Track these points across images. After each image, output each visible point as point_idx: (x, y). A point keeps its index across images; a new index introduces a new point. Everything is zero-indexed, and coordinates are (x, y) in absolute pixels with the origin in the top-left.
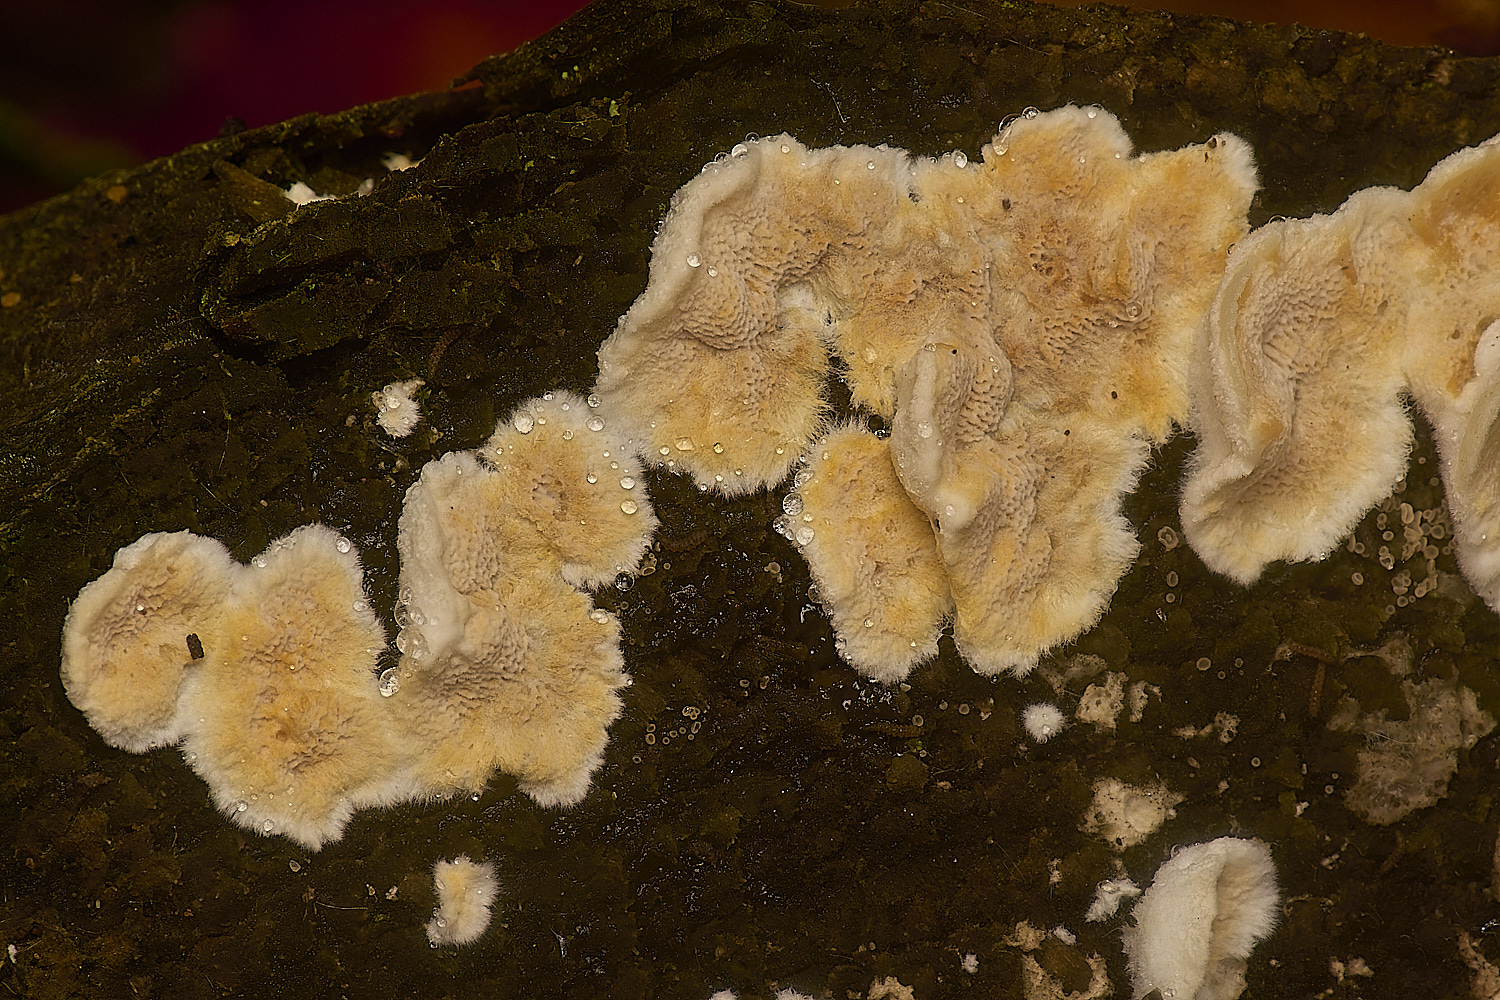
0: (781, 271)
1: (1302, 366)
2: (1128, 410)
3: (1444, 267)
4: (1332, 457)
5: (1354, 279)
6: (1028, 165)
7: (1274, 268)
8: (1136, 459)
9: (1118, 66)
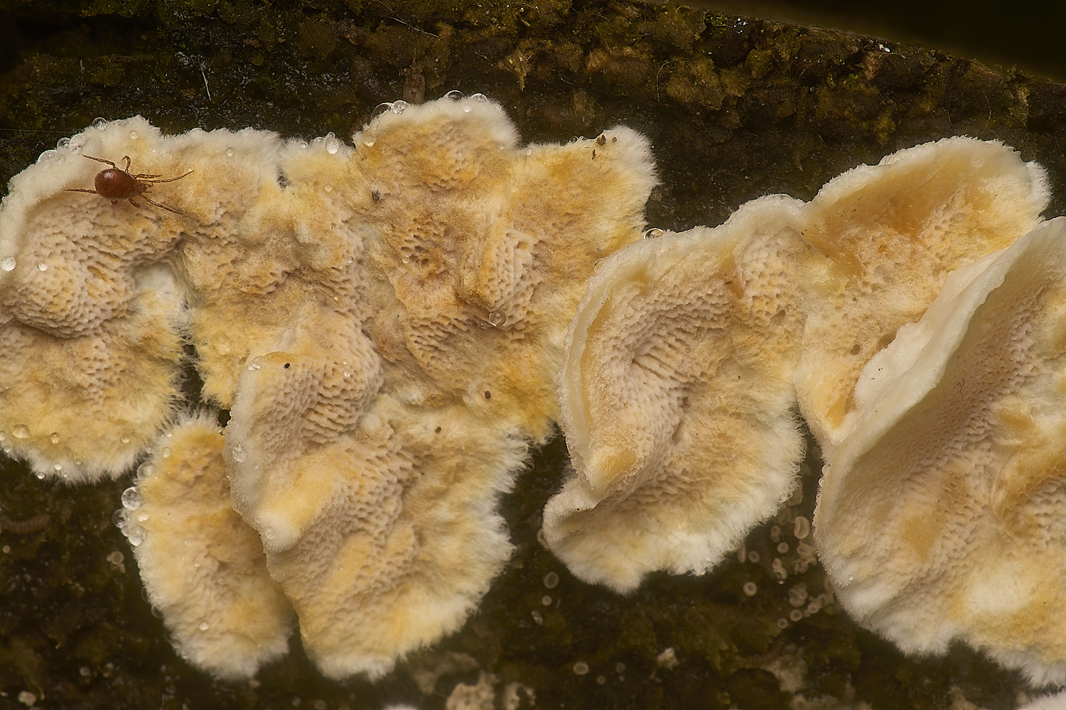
0: (130, 258)
1: (686, 376)
2: (504, 410)
3: (844, 281)
4: (719, 469)
5: (740, 293)
6: (400, 157)
7: (641, 288)
8: (514, 460)
9: (509, 51)
